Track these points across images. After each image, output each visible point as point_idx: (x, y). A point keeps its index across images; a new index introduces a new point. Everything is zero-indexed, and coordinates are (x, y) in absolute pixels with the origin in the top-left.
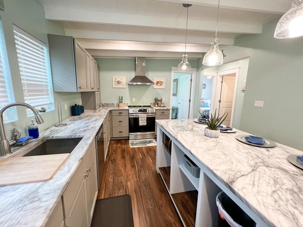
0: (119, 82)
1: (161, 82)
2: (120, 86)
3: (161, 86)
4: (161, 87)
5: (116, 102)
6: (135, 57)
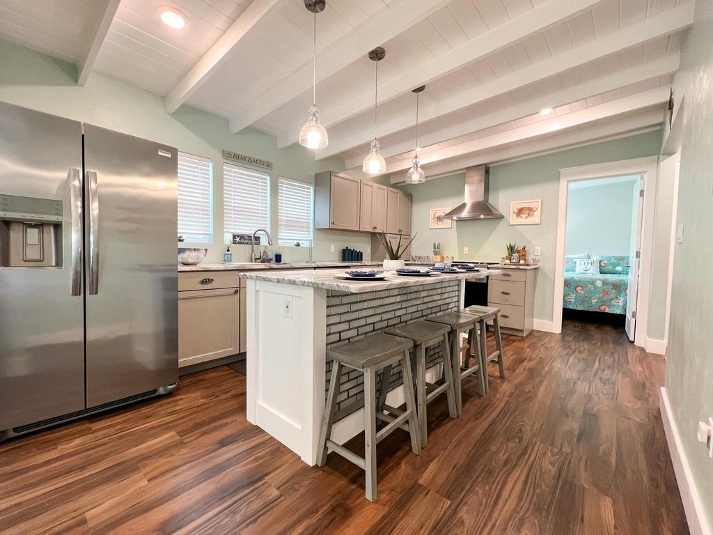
0: (440, 218)
2: (441, 225)
3: (530, 218)
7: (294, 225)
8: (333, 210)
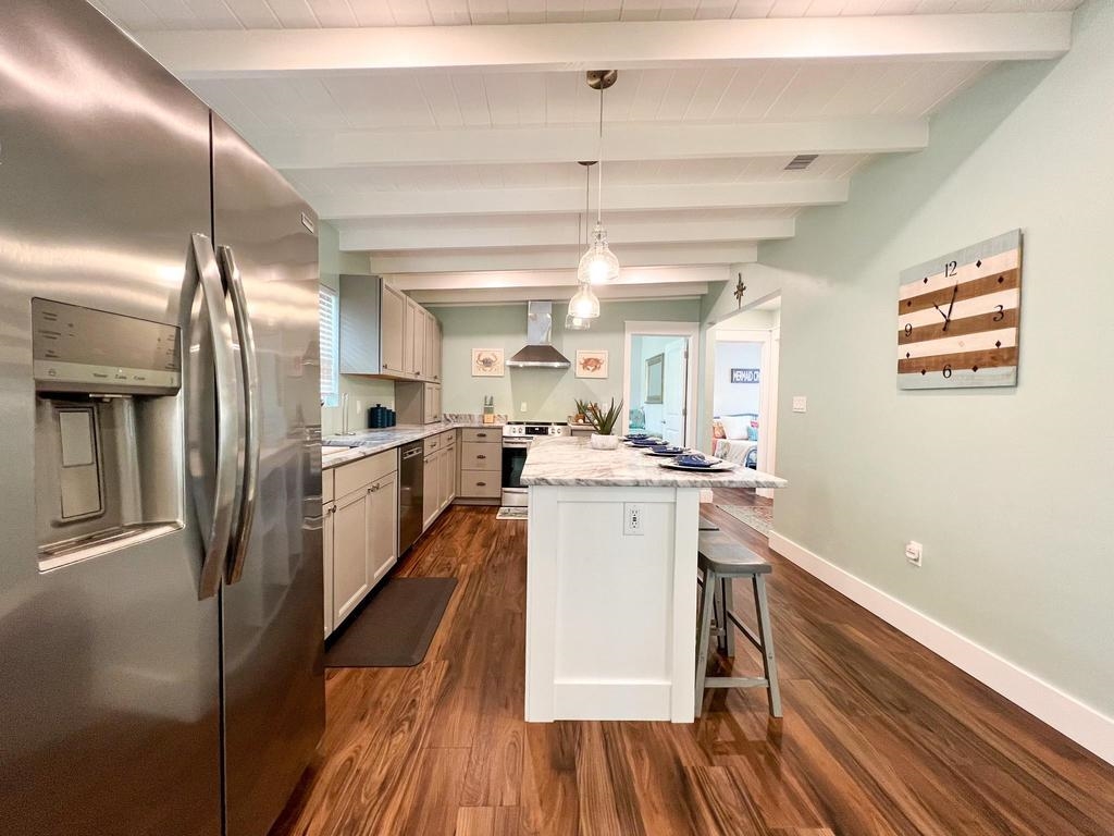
0: (487, 363)
1: (597, 361)
2: (488, 371)
3: (597, 371)
4: (594, 374)
5: (477, 411)
6: (527, 301)
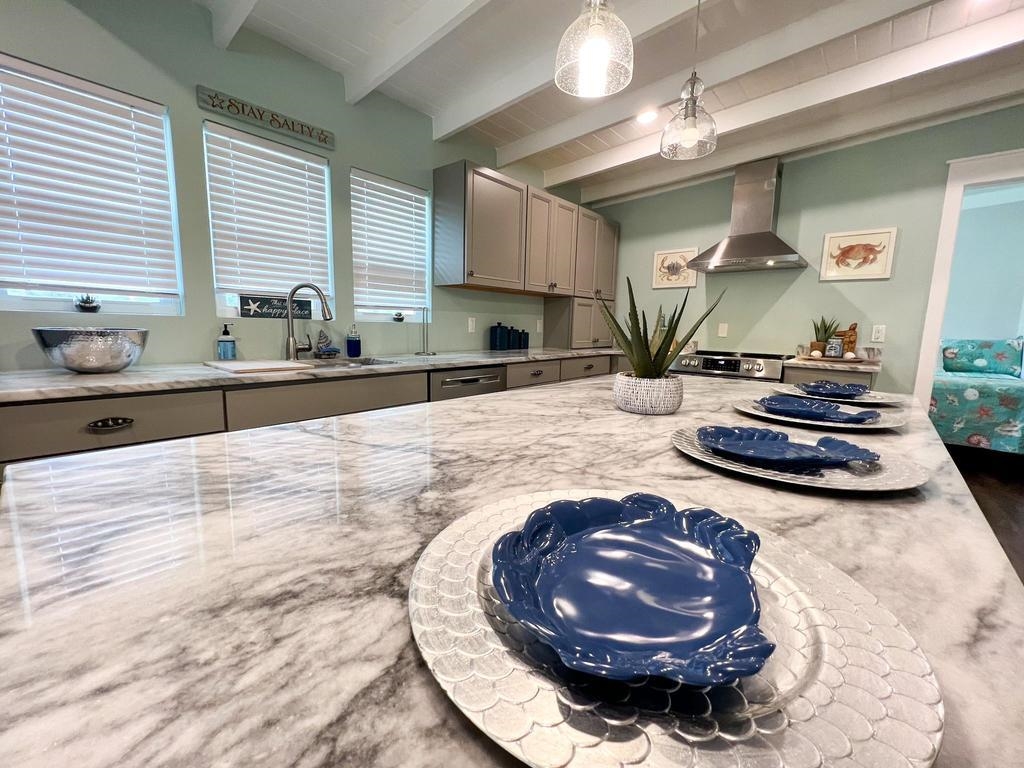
0: (674, 269)
2: (675, 281)
3: (865, 267)
7: (389, 277)
8: (473, 248)
